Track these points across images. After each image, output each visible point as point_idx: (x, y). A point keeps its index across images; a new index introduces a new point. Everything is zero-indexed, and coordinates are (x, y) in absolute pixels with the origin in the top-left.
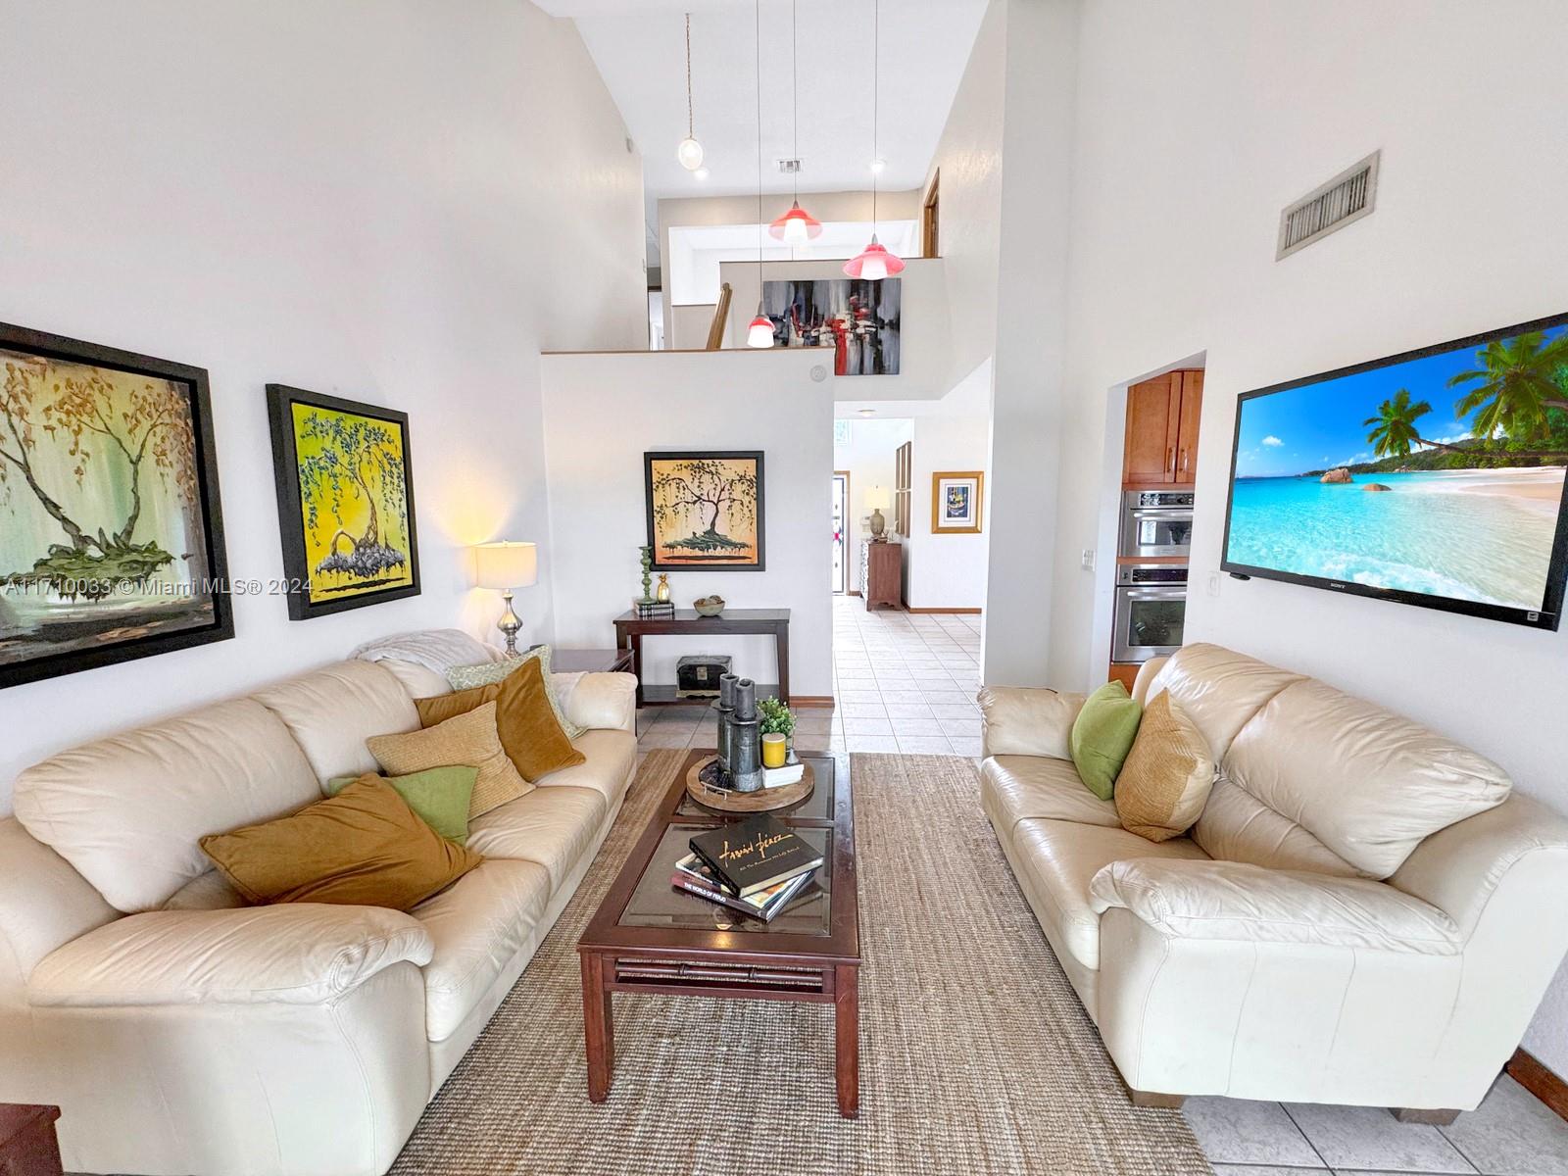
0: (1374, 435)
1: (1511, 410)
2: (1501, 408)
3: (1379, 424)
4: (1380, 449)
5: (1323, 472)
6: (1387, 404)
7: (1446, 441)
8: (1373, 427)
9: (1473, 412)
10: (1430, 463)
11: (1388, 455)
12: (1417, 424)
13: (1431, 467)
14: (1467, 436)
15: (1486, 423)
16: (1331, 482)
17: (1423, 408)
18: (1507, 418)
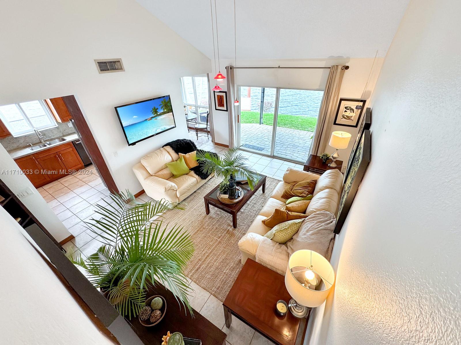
0: (153, 113)
1: (166, 108)
2: (165, 108)
3: (153, 111)
4: (154, 114)
5: (147, 119)
6: (153, 109)
7: (161, 112)
8: (152, 112)
9: (163, 108)
10: (160, 115)
11: (155, 115)
12: (157, 111)
13: (161, 115)
14: (163, 111)
15: (164, 110)
16: (149, 120)
17: (157, 109)
18: (166, 109)
